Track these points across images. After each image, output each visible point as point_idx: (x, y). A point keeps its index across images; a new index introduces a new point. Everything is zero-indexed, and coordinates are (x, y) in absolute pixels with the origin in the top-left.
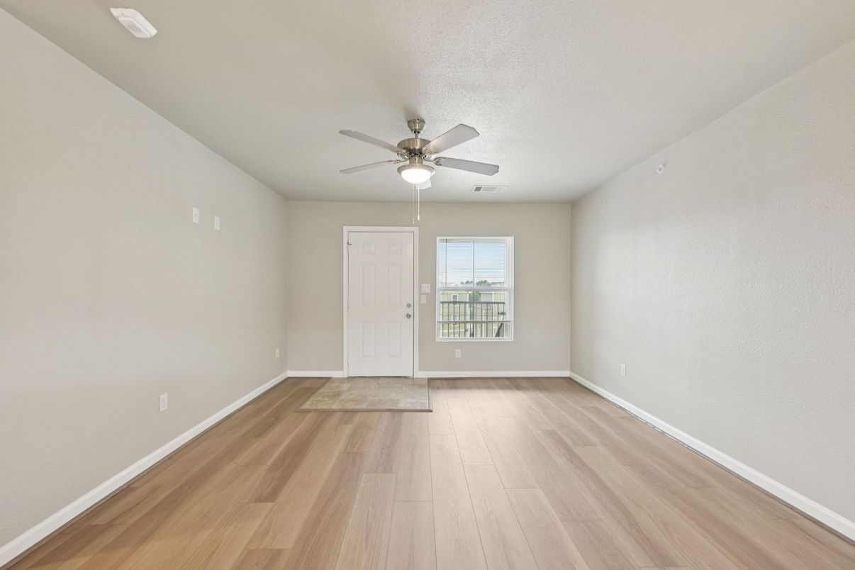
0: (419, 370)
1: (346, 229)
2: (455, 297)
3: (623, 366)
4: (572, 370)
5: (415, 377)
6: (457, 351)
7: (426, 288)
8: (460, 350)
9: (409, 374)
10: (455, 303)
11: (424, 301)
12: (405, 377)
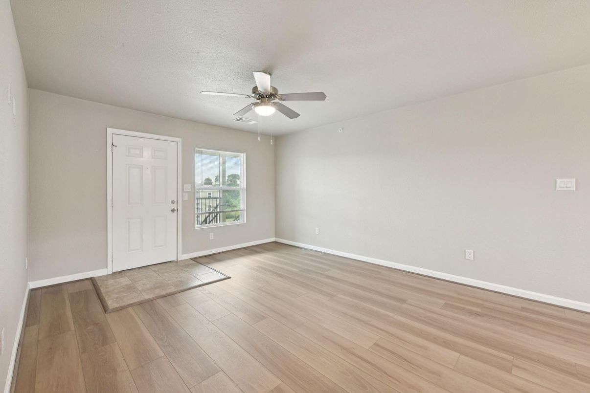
0: (182, 254)
1: (110, 131)
2: (210, 194)
3: (317, 229)
4: (276, 236)
5: (179, 260)
6: (210, 234)
7: (188, 187)
8: (212, 234)
9: (174, 258)
10: (209, 198)
11: (186, 198)
12: (170, 262)
